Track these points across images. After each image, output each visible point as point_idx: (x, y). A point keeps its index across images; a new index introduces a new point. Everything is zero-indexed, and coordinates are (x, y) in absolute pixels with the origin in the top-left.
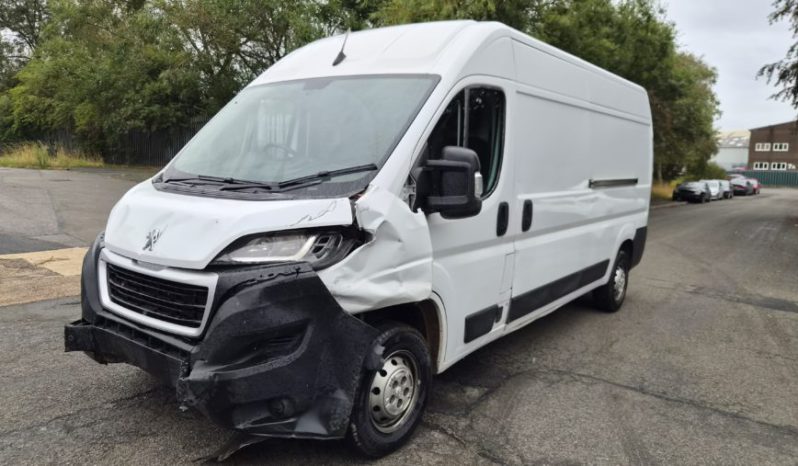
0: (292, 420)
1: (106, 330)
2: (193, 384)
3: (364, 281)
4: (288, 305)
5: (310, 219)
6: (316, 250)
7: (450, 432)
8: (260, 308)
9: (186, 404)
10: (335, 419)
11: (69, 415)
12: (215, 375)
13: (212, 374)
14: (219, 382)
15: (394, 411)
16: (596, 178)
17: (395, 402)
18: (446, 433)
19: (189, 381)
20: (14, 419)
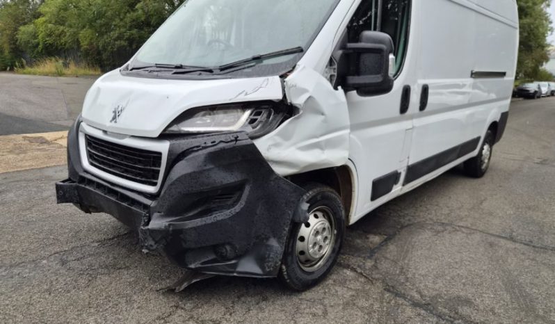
0: (233, 262)
1: (87, 187)
2: (152, 231)
3: (293, 149)
4: (228, 168)
5: (246, 94)
6: (252, 121)
7: (359, 270)
8: (204, 170)
9: (147, 248)
10: (269, 261)
11: (65, 251)
12: (170, 225)
13: (167, 224)
14: (173, 231)
15: (316, 254)
16: (476, 70)
17: (317, 248)
18: (357, 272)
19: (148, 229)
20: (23, 253)
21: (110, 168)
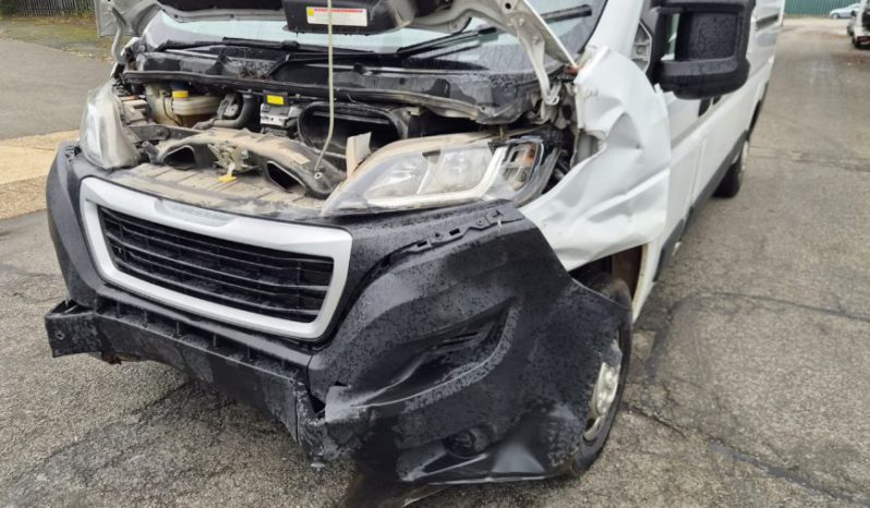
0: (483, 457)
1: (123, 321)
2: (333, 428)
3: (582, 220)
4: (481, 281)
7: (649, 412)
9: (322, 460)
10: (557, 449)
12: (370, 410)
13: (365, 408)
14: (377, 421)
19: (326, 424)
21: (181, 281)
